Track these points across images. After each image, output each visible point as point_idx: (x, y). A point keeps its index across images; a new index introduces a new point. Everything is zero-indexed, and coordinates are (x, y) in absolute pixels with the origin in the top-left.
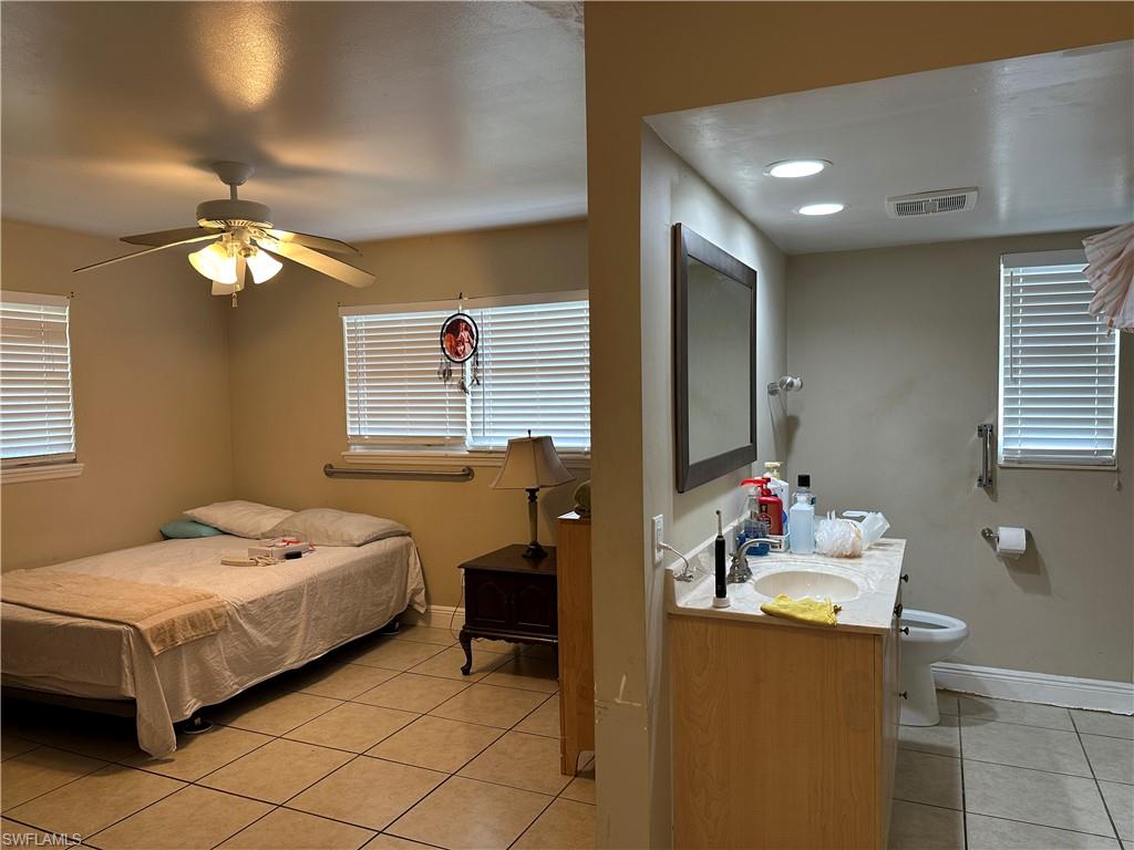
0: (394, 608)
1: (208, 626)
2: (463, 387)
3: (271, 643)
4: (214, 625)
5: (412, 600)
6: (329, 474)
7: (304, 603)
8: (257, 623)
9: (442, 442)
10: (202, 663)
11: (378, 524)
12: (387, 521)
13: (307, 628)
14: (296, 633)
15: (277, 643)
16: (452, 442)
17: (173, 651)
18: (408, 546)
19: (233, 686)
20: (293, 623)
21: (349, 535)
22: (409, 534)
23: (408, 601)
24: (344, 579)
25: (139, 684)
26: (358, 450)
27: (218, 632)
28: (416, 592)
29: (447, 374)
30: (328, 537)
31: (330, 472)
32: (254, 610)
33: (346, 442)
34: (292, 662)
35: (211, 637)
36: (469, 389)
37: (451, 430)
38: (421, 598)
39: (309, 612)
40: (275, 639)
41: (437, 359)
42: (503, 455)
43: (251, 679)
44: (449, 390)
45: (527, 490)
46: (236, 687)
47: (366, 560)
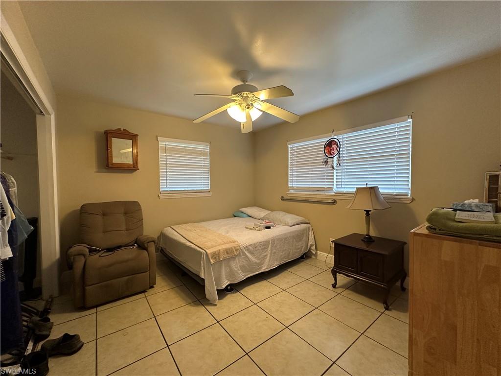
0: (303, 251)
1: (232, 254)
2: (333, 167)
3: (257, 261)
4: (235, 253)
5: (310, 248)
6: (282, 200)
7: (270, 247)
8: (251, 253)
9: (323, 189)
10: (230, 267)
11: (299, 219)
12: (301, 218)
13: (270, 256)
14: (266, 258)
15: (259, 261)
16: (328, 189)
17: (219, 262)
18: (309, 228)
19: (242, 276)
20: (266, 254)
21: (288, 222)
22: (309, 223)
23: (308, 248)
24: (285, 239)
25: (206, 273)
26: (292, 192)
27: (236, 256)
28: (312, 245)
29: (326, 162)
30: (281, 222)
31: (283, 199)
32: (251, 248)
33: (288, 189)
34: (265, 268)
35: (233, 258)
36: (336, 168)
37: (327, 185)
38: (314, 248)
39: (272, 250)
40: (258, 260)
41: (323, 157)
42: (353, 195)
43: (249, 274)
44: (327, 169)
45: (365, 211)
46: (243, 277)
47: (293, 232)
